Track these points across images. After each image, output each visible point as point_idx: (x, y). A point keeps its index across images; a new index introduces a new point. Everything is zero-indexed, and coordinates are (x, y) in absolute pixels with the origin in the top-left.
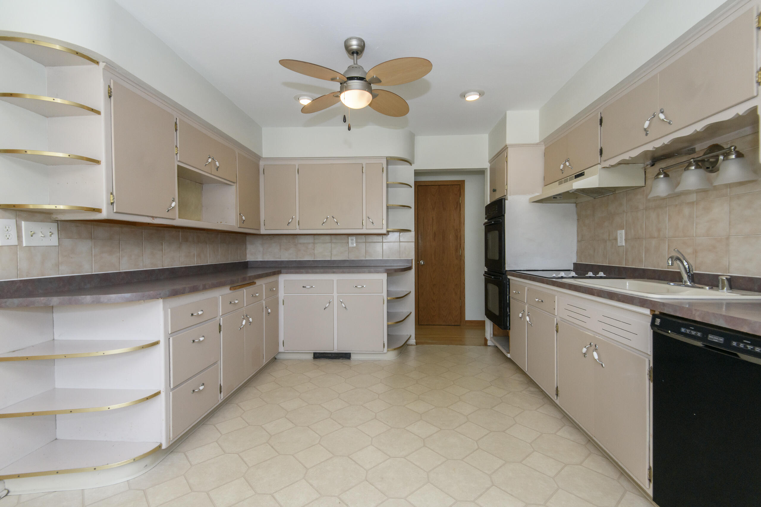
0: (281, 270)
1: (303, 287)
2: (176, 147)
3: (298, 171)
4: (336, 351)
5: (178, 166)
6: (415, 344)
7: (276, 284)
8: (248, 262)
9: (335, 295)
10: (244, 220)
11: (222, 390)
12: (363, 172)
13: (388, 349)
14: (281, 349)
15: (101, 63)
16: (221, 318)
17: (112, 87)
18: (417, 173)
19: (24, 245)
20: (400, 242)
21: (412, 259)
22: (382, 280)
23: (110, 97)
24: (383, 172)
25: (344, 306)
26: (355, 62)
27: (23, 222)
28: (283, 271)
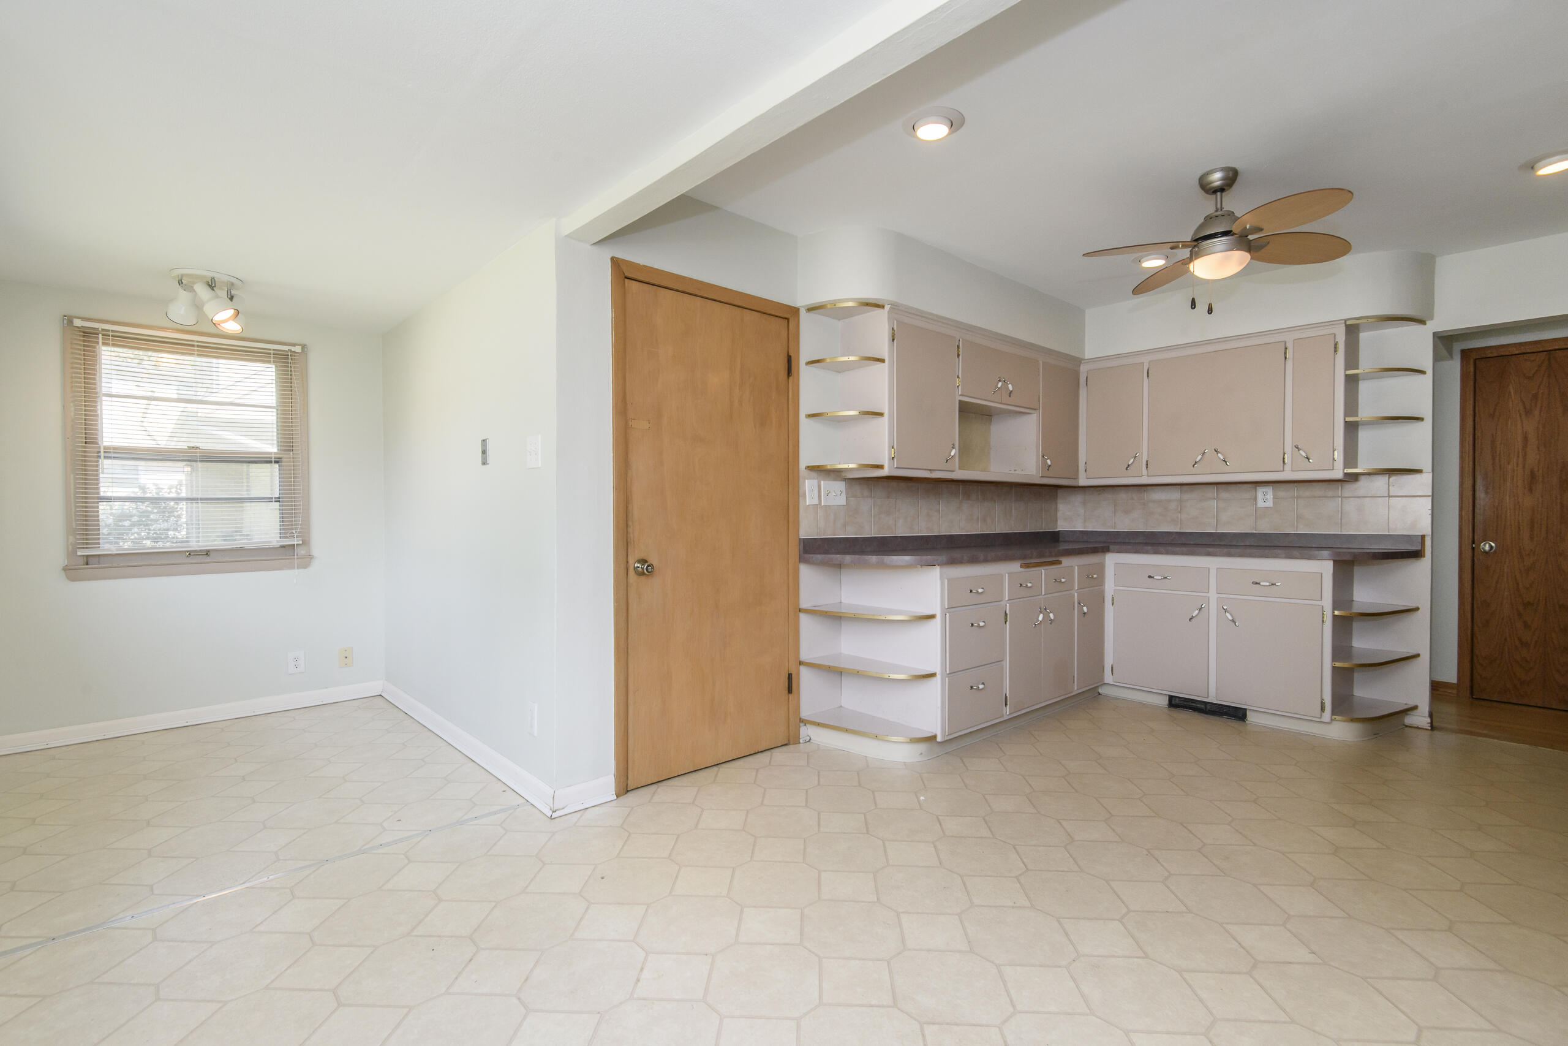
0: (1109, 547)
1: (1150, 577)
2: (958, 377)
3: (1148, 373)
4: (1212, 699)
5: (960, 402)
6: (1430, 728)
7: (1101, 568)
8: (1059, 531)
9: (1213, 596)
10: (1050, 466)
11: (1008, 703)
12: (1286, 358)
13: (1334, 717)
14: (1108, 678)
15: (886, 306)
16: (1008, 604)
17: (895, 329)
19: (823, 504)
20: (1389, 496)
21: (1423, 537)
22: (1322, 574)
23: (893, 340)
24: (1335, 351)
25: (1231, 619)
26: (1219, 206)
27: (822, 482)
28: (1111, 547)
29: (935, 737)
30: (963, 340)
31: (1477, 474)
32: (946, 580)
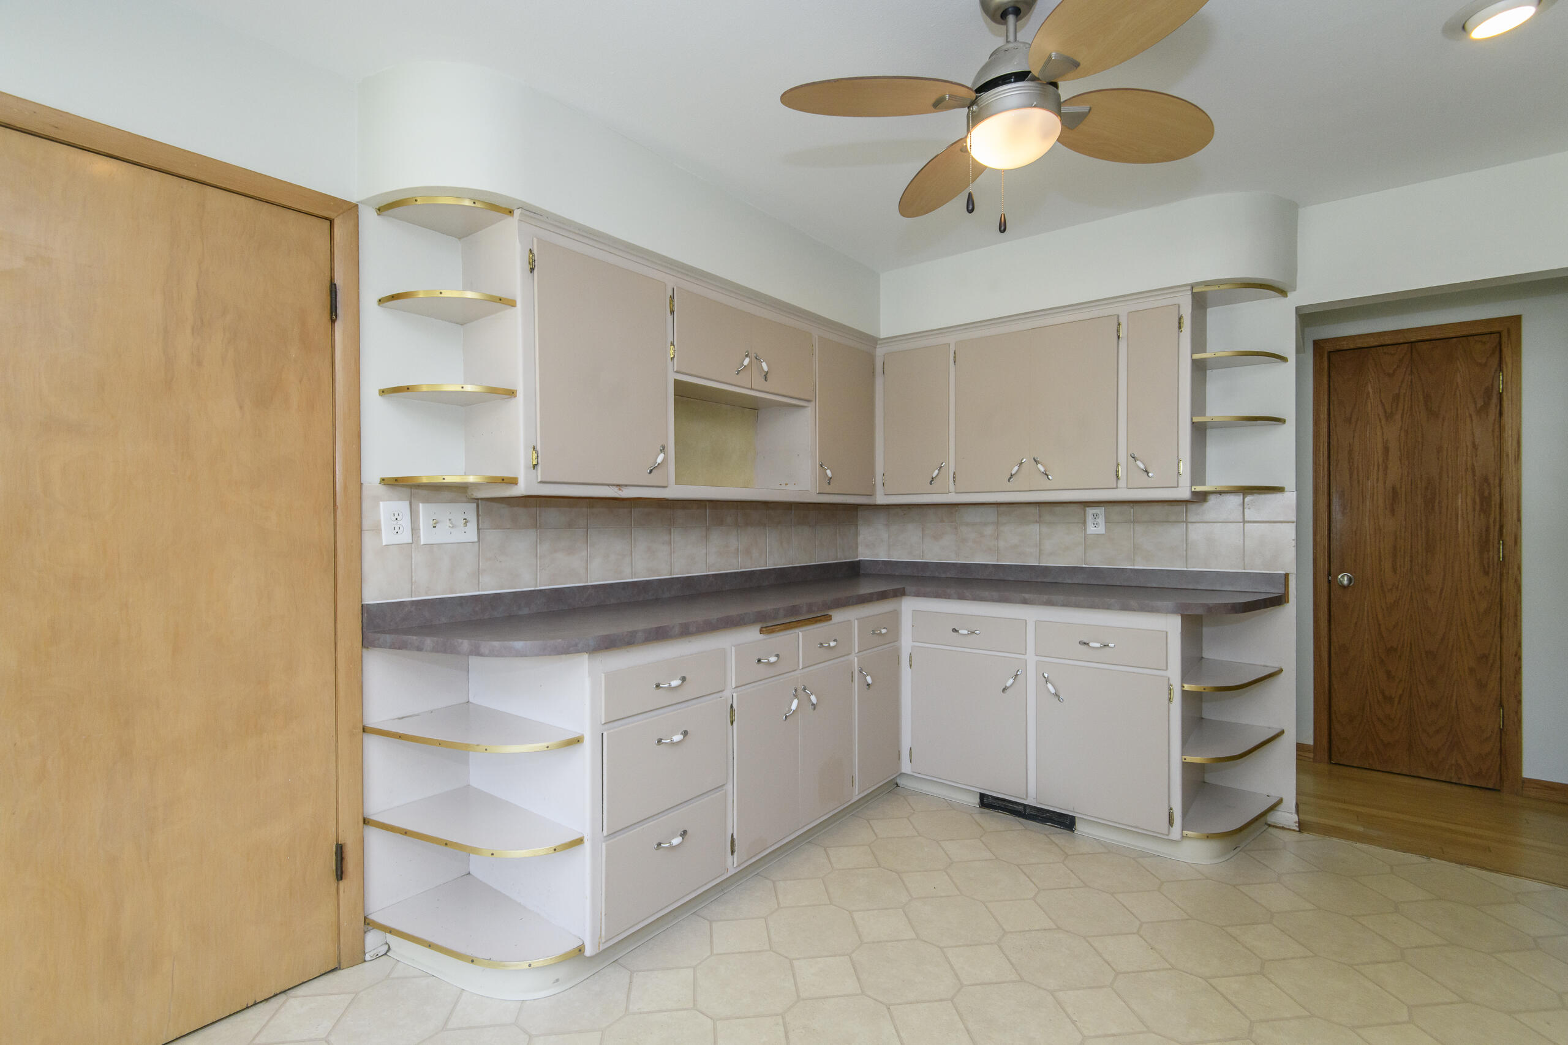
0: (904, 588)
1: (955, 630)
2: (672, 344)
3: (955, 357)
4: (1031, 801)
5: (676, 382)
6: (1298, 829)
7: (895, 618)
8: (859, 561)
9: (1031, 659)
10: (831, 478)
11: (736, 848)
12: (1119, 337)
13: (1185, 832)
14: (906, 767)
15: (516, 212)
16: (735, 695)
17: (535, 252)
18: (1307, 318)
19: (422, 543)
20: (1244, 522)
21: (1286, 576)
22: (1167, 632)
23: (532, 270)
24: (1180, 328)
25: (1053, 691)
26: (1011, 38)
27: (421, 505)
28: (908, 589)
29: (580, 950)
30: (678, 287)
31: (1333, 490)
32: (603, 675)
